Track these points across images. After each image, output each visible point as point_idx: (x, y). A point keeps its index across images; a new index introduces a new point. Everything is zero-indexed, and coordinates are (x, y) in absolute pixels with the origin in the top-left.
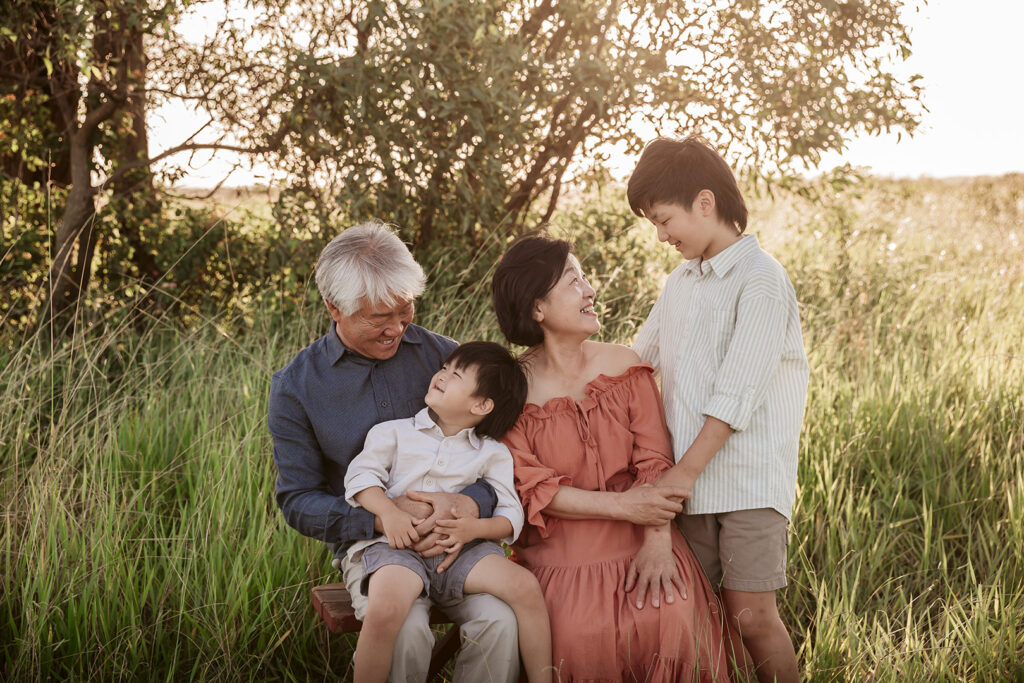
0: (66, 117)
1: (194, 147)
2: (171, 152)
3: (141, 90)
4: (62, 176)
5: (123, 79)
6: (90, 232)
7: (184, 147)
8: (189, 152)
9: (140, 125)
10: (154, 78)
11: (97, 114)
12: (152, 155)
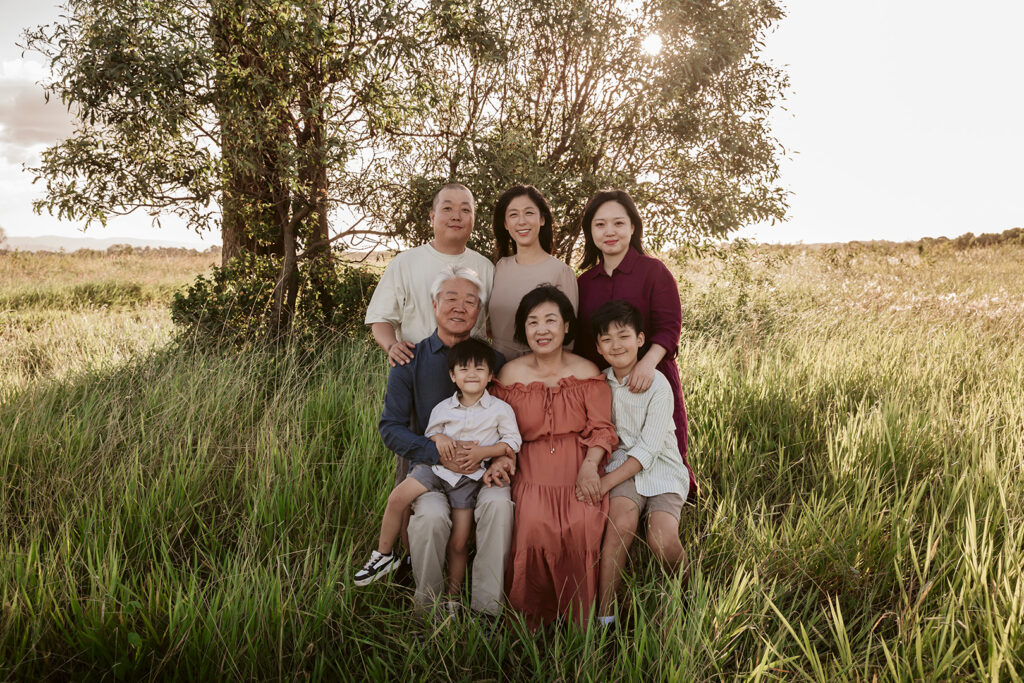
0: (282, 217)
1: (355, 232)
2: (342, 235)
3: (324, 199)
4: (278, 250)
5: (314, 194)
6: (294, 281)
7: (349, 232)
8: (351, 236)
9: (323, 220)
10: (333, 194)
11: (299, 215)
12: (330, 238)
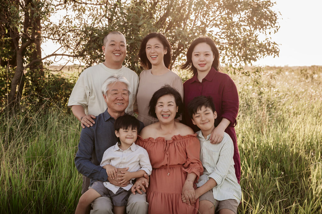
0: (15, 45)
1: (56, 55)
2: (49, 56)
3: (39, 37)
4: (13, 63)
5: (34, 34)
6: (21, 80)
7: (53, 55)
9: (39, 48)
10: (44, 34)
11: (25, 44)
12: (42, 57)
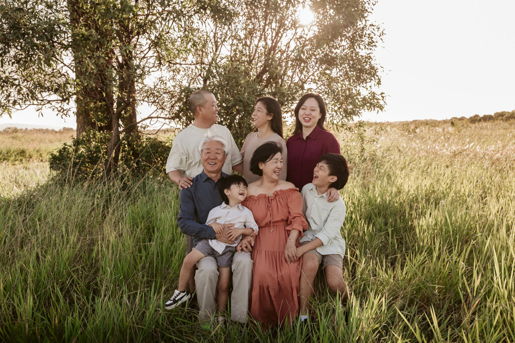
1: (152, 118)
2: (144, 120)
3: (134, 100)
5: (129, 97)
6: (118, 144)
8: (150, 119)
9: (134, 111)
11: (121, 108)
12: (138, 121)
